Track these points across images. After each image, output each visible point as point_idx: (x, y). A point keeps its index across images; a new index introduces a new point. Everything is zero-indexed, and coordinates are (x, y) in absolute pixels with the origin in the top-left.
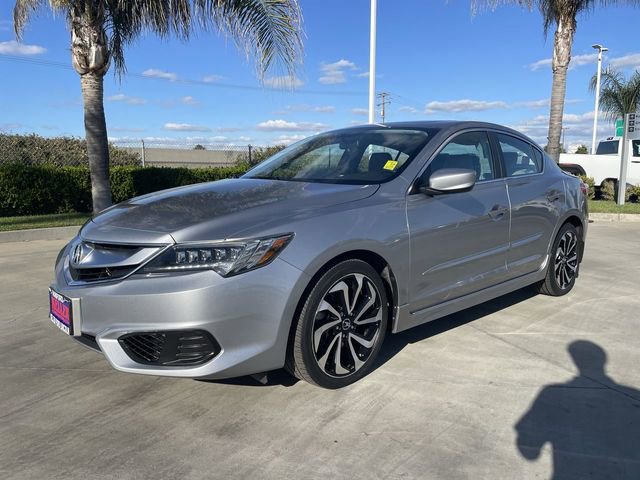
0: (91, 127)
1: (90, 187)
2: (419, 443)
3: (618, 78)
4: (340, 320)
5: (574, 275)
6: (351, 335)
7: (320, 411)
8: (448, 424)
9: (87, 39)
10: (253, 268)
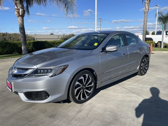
0: (21, 31)
1: (22, 47)
2: (100, 119)
3: (162, 14)
4: (82, 86)
5: (146, 70)
6: (85, 90)
7: (76, 110)
8: (109, 113)
9: (19, 7)
10: (58, 75)
